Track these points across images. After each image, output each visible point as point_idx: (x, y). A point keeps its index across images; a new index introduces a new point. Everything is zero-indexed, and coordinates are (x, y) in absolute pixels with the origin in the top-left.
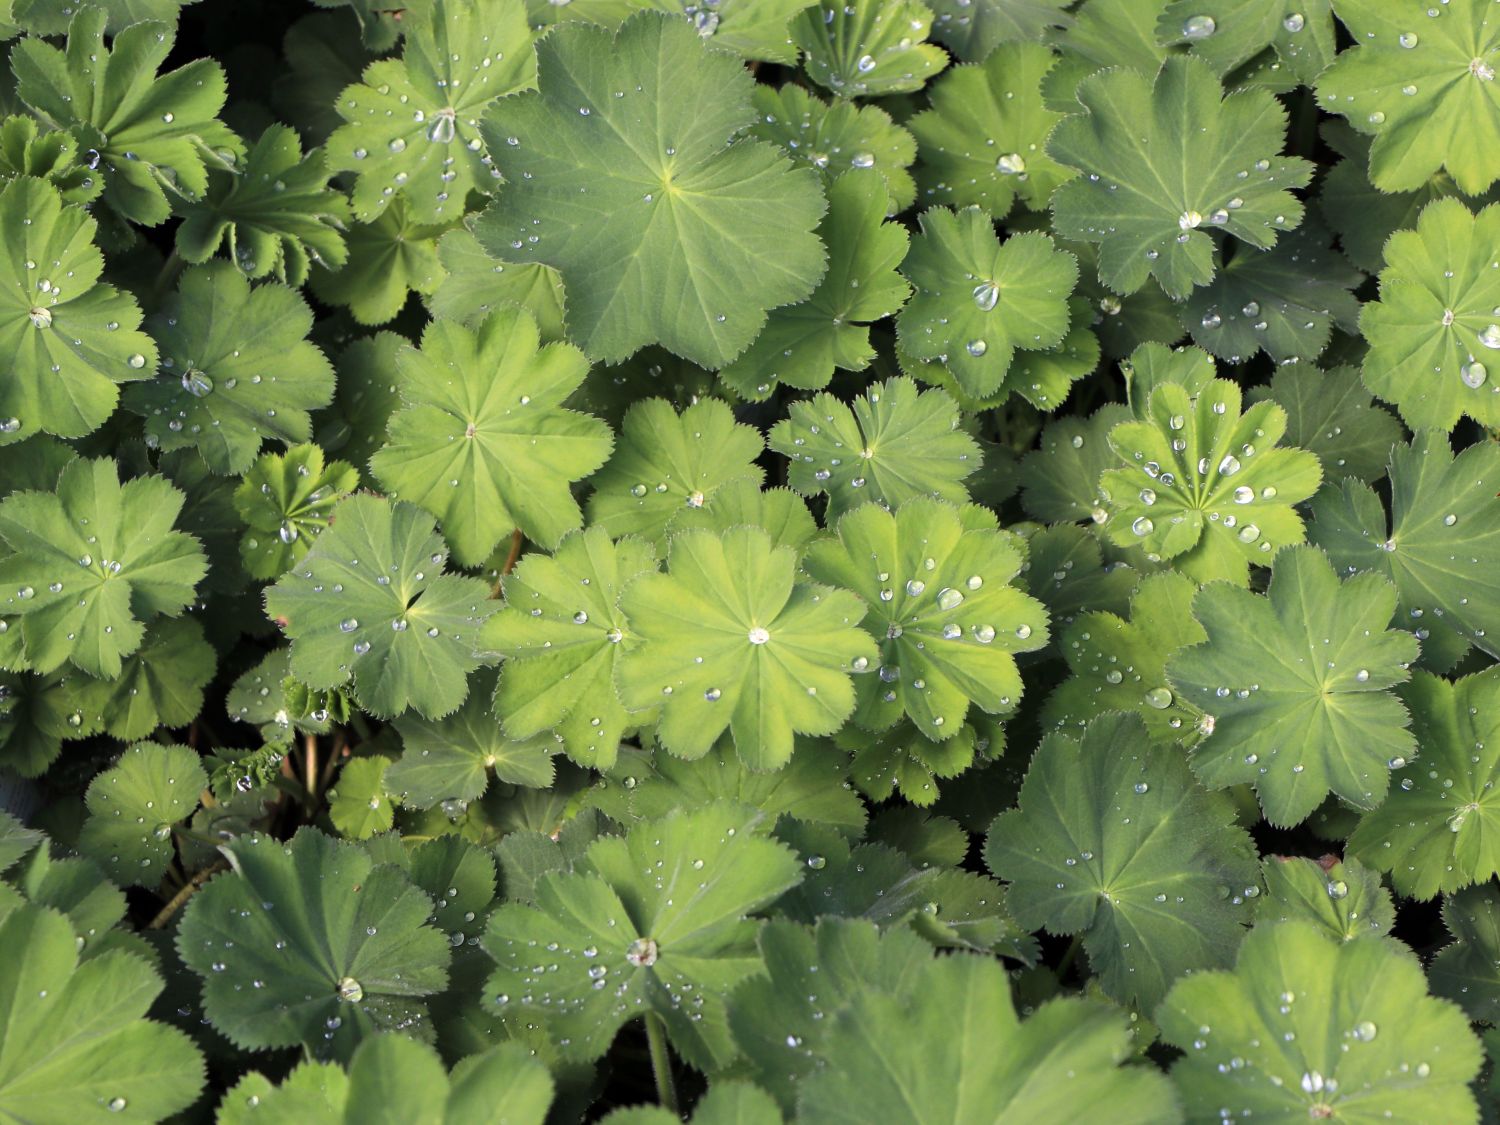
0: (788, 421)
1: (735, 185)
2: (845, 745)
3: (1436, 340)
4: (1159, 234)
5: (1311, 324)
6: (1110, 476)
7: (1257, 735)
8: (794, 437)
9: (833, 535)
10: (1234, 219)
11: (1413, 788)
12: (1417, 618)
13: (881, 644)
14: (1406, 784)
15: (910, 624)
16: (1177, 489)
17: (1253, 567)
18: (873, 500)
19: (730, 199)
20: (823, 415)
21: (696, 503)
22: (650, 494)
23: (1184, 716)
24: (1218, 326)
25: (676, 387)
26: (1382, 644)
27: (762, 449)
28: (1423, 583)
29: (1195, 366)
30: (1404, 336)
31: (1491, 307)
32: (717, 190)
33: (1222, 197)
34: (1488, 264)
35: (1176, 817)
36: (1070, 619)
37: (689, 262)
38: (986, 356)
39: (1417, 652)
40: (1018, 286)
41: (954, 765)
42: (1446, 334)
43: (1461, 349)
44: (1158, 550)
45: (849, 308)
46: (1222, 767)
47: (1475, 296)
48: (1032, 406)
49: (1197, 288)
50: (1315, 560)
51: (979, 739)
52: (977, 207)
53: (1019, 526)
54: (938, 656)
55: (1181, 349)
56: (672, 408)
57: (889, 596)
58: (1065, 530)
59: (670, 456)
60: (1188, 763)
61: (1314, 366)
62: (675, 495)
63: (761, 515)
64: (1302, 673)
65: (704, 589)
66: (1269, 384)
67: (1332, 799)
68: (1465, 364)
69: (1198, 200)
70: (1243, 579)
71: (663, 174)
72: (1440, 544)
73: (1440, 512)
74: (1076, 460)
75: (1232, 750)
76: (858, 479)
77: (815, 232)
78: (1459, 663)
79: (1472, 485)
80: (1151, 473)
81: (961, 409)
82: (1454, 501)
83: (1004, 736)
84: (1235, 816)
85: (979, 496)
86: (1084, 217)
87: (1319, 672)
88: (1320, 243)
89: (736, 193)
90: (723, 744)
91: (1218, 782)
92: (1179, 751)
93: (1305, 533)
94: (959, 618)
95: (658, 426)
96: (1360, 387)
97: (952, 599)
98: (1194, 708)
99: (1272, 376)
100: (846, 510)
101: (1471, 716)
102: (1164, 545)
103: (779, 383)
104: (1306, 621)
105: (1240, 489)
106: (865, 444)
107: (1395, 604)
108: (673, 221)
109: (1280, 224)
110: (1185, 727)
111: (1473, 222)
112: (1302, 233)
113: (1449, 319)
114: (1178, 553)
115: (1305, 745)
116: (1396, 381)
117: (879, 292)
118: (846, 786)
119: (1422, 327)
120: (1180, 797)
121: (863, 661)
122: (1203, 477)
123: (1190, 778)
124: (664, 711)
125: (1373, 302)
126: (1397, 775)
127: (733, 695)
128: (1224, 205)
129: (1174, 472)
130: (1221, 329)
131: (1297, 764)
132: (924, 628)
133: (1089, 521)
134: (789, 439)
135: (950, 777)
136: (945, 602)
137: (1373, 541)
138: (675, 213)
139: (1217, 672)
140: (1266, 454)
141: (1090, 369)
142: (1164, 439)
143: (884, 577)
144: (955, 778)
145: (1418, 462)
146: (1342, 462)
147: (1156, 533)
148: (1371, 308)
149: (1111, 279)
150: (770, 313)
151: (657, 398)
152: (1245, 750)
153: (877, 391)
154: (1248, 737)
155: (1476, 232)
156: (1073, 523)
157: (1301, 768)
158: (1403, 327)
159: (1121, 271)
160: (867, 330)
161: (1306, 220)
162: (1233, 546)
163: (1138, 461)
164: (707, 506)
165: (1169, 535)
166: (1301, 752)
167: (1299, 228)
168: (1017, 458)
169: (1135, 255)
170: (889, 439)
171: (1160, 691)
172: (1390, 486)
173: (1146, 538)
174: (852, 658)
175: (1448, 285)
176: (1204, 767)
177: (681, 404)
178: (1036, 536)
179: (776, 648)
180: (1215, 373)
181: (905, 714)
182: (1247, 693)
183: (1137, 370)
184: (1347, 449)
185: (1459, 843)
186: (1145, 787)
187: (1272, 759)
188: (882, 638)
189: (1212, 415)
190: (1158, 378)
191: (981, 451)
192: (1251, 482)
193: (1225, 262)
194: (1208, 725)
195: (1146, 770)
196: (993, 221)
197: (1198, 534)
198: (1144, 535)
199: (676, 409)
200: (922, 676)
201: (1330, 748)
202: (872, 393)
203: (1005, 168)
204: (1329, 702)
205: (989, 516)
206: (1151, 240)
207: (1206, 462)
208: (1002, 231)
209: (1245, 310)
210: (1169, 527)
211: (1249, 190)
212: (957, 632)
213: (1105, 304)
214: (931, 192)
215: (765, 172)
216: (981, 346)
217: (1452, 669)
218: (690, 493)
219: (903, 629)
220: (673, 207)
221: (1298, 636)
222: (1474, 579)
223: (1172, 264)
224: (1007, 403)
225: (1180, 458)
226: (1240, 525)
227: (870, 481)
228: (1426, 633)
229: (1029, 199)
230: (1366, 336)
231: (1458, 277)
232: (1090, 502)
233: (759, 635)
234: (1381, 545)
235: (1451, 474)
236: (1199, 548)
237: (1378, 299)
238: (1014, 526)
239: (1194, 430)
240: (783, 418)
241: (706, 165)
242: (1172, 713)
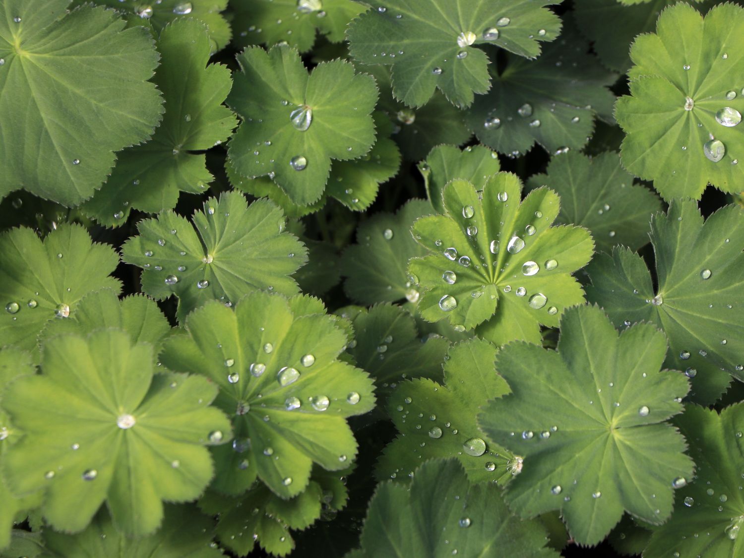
0: (137, 237)
1: (77, 45)
2: (209, 510)
3: (681, 123)
4: (442, 53)
5: (577, 119)
6: (416, 263)
7: (559, 469)
8: (143, 250)
9: (184, 331)
10: (503, 35)
11: (695, 505)
12: (685, 359)
13: (233, 421)
14: (689, 502)
15: (256, 400)
16: (473, 268)
17: (543, 329)
18: (216, 297)
19: (74, 57)
20: (167, 229)
21: (63, 315)
22: (22, 311)
23: (498, 461)
24: (499, 126)
25: (37, 216)
26: (658, 382)
27: (118, 263)
28: (689, 330)
29: (482, 162)
30: (653, 122)
31: (725, 92)
32: (62, 51)
33: (492, 18)
34: (718, 57)
35: (496, 544)
36: (394, 385)
37: (43, 115)
38: (308, 169)
39: (688, 388)
40: (328, 107)
41: (305, 518)
42: (688, 118)
43: (702, 129)
44: (463, 322)
45: (185, 140)
46: (532, 499)
47: (710, 83)
48: (347, 208)
49: (477, 96)
50: (595, 316)
51: (324, 494)
52: (285, 43)
53: (344, 309)
54: (282, 426)
55: (469, 149)
56: (35, 235)
57: (236, 379)
58: (384, 309)
59: (37, 276)
60: (502, 499)
61: (582, 154)
62: (44, 309)
63: (121, 320)
64: (593, 413)
65: (75, 385)
66: (545, 172)
67: (626, 517)
68: (708, 143)
69: (472, 21)
70: (537, 339)
71: (13, 40)
72: (699, 296)
73: (697, 269)
74: (388, 250)
75: (539, 484)
76: (203, 281)
77: (151, 80)
78: (724, 395)
79: (722, 243)
80: (450, 258)
81: (285, 215)
82: (708, 257)
83: (346, 489)
84: (546, 540)
85: (307, 288)
86: (376, 44)
87: (607, 412)
88: (578, 49)
89: (77, 53)
90: (101, 517)
91: (530, 512)
92: (494, 488)
93: (584, 296)
94: (298, 391)
95: (25, 250)
96: (621, 170)
97: (290, 376)
98: (504, 452)
99: (547, 165)
100: (193, 309)
101: (737, 439)
102: (467, 318)
103: (132, 210)
104: (592, 369)
105: (528, 263)
106: (205, 251)
107: (665, 349)
108: (26, 81)
109: (542, 36)
110: (499, 470)
111: (703, 22)
112: (563, 42)
113: (690, 105)
114: (479, 323)
115: (600, 474)
116: (649, 162)
117: (210, 124)
118: (213, 545)
119: (667, 113)
120: (498, 528)
121: (218, 435)
122: (494, 257)
123: (505, 512)
124: (48, 493)
125: (624, 96)
126: (680, 494)
127: (107, 473)
128: (494, 24)
129: (469, 254)
130: (501, 130)
131: (595, 492)
132: (269, 402)
133: (403, 301)
134: (140, 253)
135: (302, 528)
136: (284, 379)
137: (643, 298)
138: (26, 73)
139: (521, 419)
140: (545, 232)
141: (393, 173)
142: (458, 228)
143: (230, 363)
144: (306, 529)
145: (674, 227)
146: (613, 234)
147: (460, 307)
148: (624, 102)
149: (404, 95)
150: (118, 154)
151: (22, 227)
152: (550, 483)
153: (212, 206)
154: (552, 471)
155: (706, 30)
156: (389, 304)
157: (598, 494)
158: (652, 115)
159: (411, 88)
160: (203, 158)
161: (564, 31)
162: (526, 312)
163: (437, 248)
164: (73, 316)
165: (471, 307)
166: (597, 481)
167: (559, 38)
168: (338, 253)
169: (423, 72)
170: (225, 246)
171: (475, 441)
172: (653, 250)
173: (452, 312)
174: (207, 433)
175: (687, 76)
176: (516, 500)
177: (43, 231)
178: (359, 317)
179: (141, 430)
180: (498, 167)
181: (258, 478)
182: (548, 434)
183: (433, 169)
184: (616, 222)
185: (736, 549)
186: (468, 521)
187: (573, 489)
188: (233, 415)
189: (497, 203)
190: (451, 175)
191: (306, 249)
192: (535, 256)
193: (500, 71)
194: (518, 466)
195: (467, 506)
196: (300, 54)
197: (495, 305)
198: (449, 310)
199: (39, 235)
200: (270, 444)
201: (622, 475)
202: (208, 207)
203: (305, 8)
204: (617, 436)
205: (317, 304)
206: (434, 59)
207: (496, 244)
208: (309, 61)
209: (520, 111)
210: (470, 302)
211: (514, 9)
212: (297, 404)
213: (401, 115)
214: (244, 34)
215: (102, 32)
216: (302, 161)
217: (718, 400)
218: (58, 307)
219: (250, 405)
220: (24, 68)
221: (586, 382)
222: (731, 323)
223: (455, 78)
224: (325, 207)
225: (474, 242)
226: (529, 295)
227: (213, 282)
228: (694, 372)
229: (330, 33)
230: (621, 125)
231: (694, 69)
232: (403, 284)
233: (126, 421)
234: (650, 301)
235: (703, 235)
236: (497, 317)
237: (629, 93)
238: (340, 310)
239: (483, 217)
240: (133, 235)
241: (50, 31)
242: (487, 459)
